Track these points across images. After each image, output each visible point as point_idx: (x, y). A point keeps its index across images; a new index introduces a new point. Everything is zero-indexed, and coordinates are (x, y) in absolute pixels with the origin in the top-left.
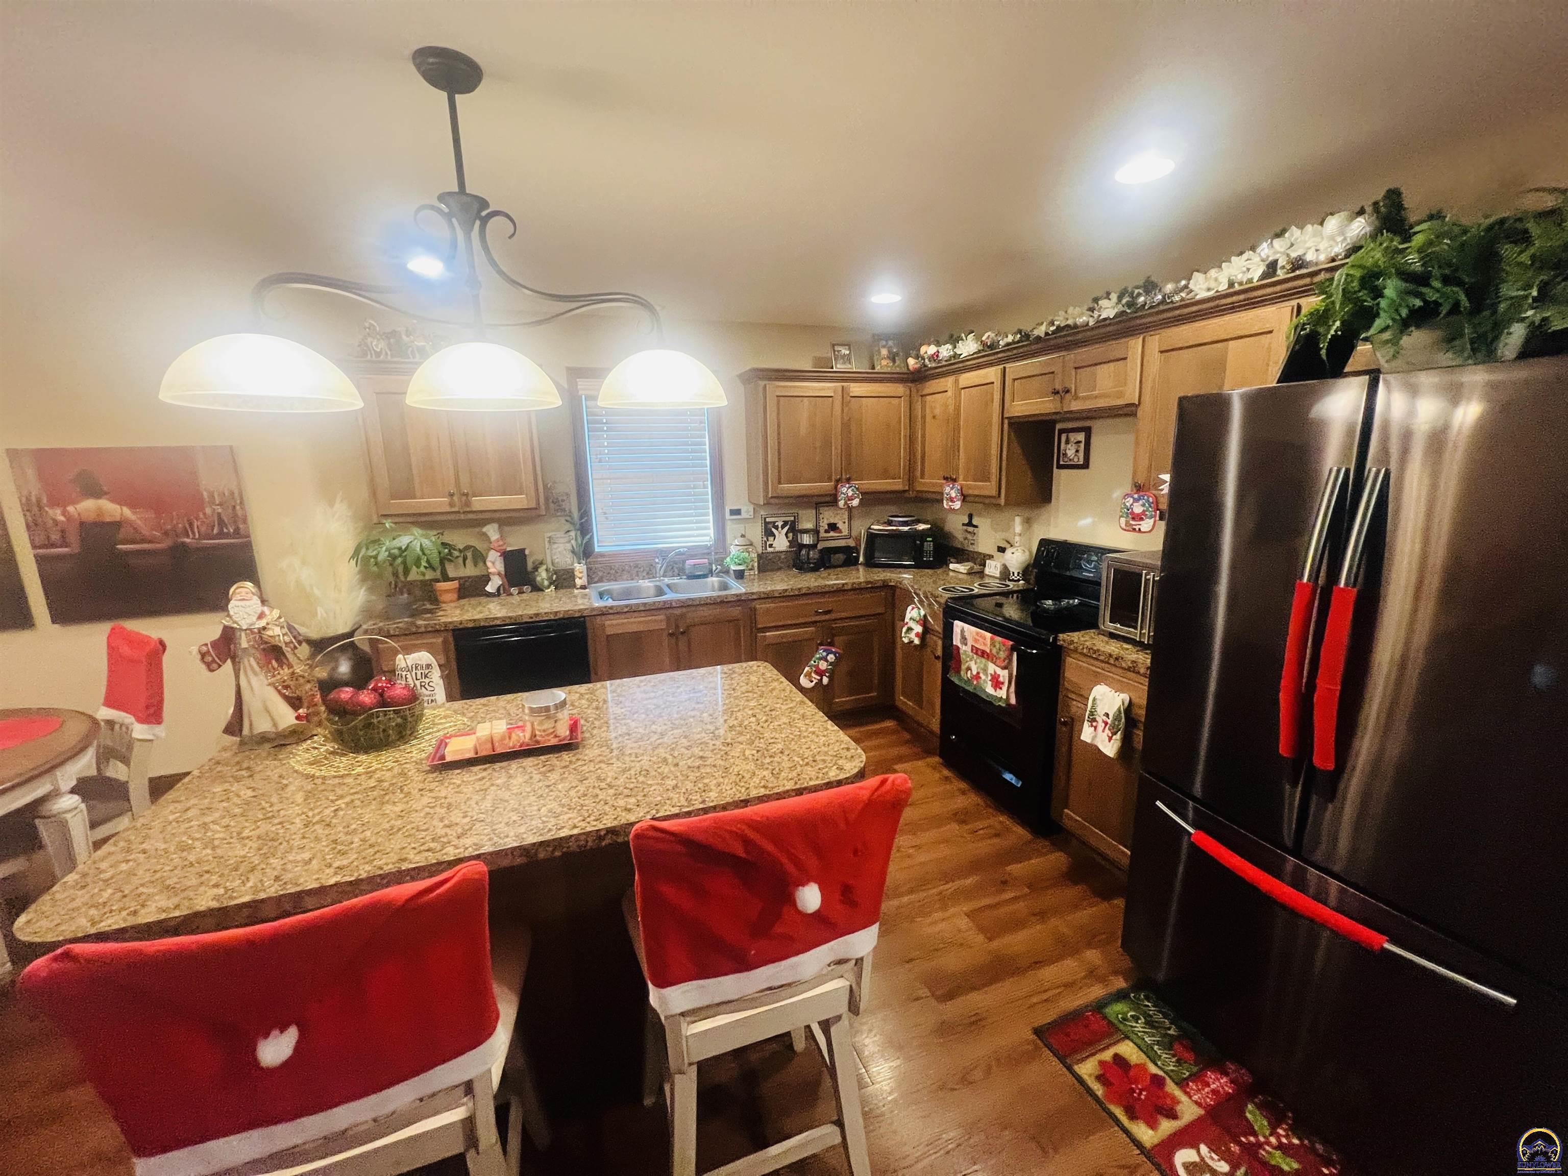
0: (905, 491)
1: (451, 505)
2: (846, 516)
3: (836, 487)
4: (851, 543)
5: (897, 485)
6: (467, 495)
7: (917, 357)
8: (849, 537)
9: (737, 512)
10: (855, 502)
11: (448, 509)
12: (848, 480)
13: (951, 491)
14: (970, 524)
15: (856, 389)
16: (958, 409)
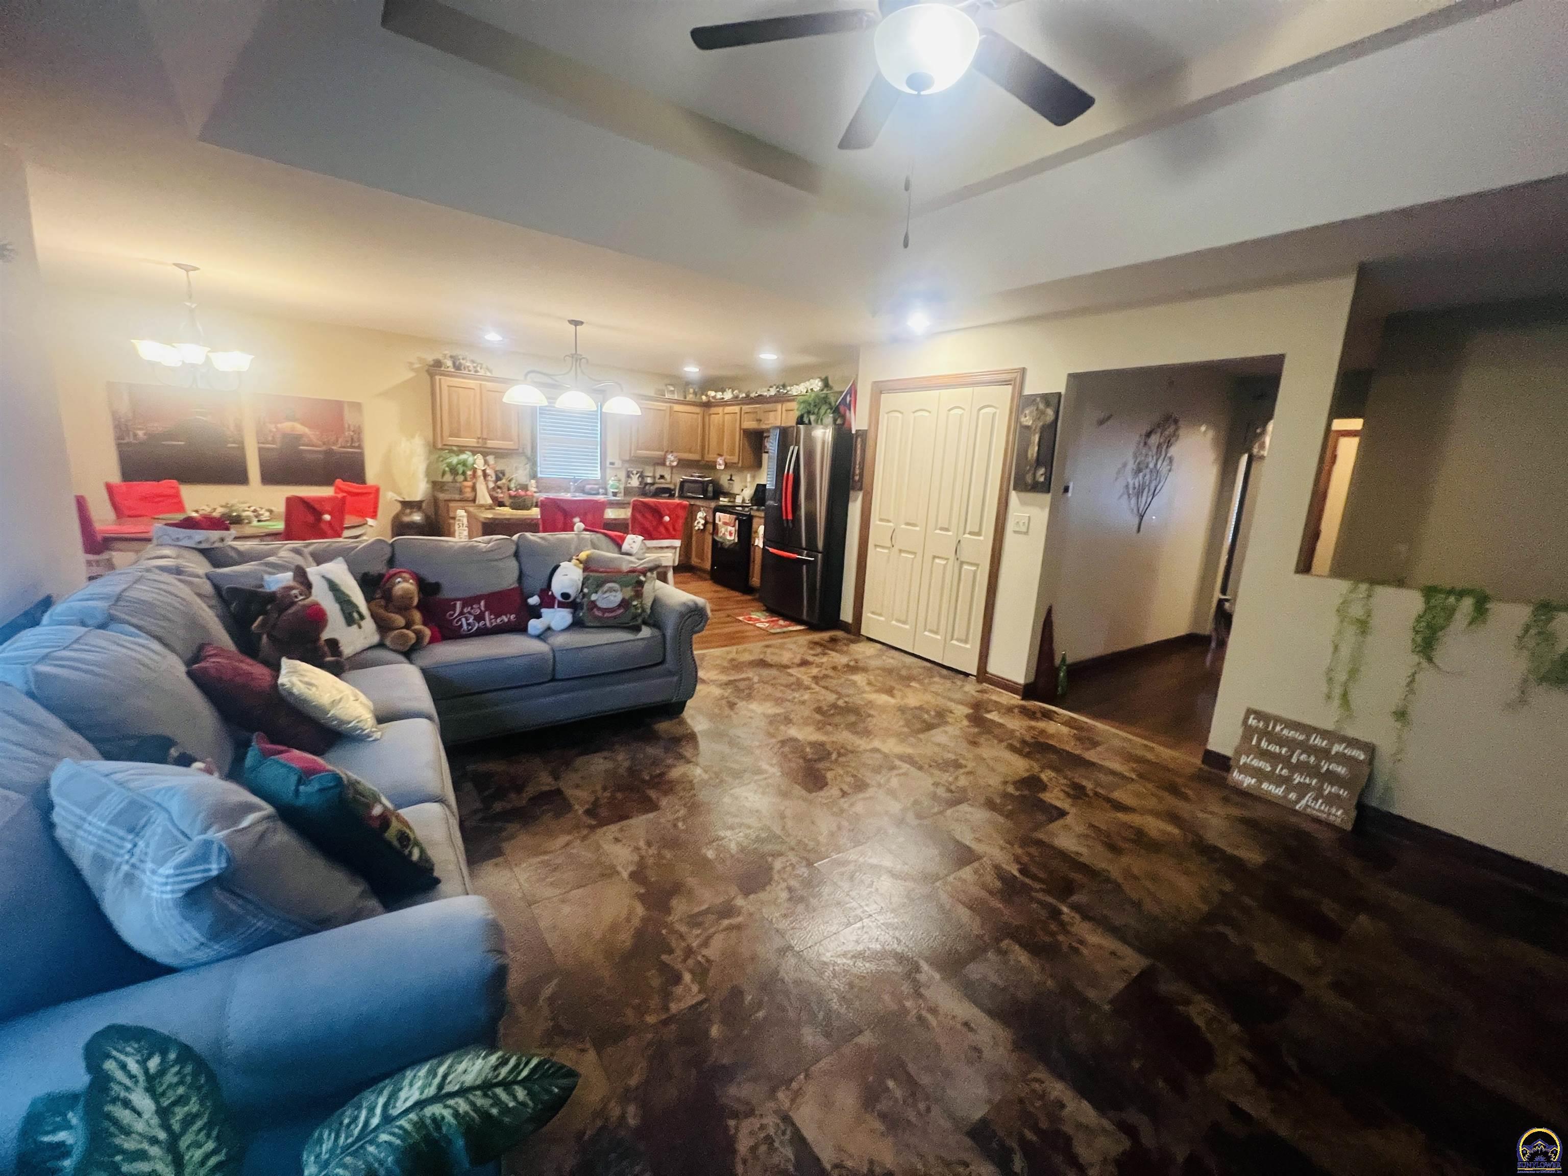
0: (698, 461)
1: (478, 442)
2: (670, 472)
3: (665, 455)
4: (672, 487)
5: (695, 457)
6: (486, 439)
7: (707, 395)
8: (670, 483)
9: (612, 464)
10: (675, 464)
11: (476, 445)
12: (672, 452)
13: (720, 460)
14: (731, 480)
15: (677, 407)
16: (724, 422)
